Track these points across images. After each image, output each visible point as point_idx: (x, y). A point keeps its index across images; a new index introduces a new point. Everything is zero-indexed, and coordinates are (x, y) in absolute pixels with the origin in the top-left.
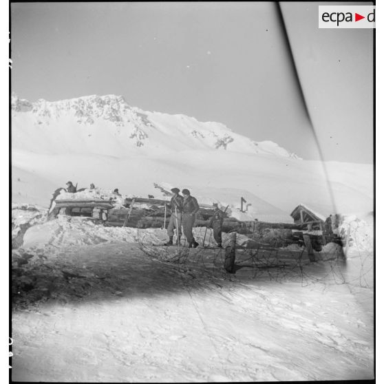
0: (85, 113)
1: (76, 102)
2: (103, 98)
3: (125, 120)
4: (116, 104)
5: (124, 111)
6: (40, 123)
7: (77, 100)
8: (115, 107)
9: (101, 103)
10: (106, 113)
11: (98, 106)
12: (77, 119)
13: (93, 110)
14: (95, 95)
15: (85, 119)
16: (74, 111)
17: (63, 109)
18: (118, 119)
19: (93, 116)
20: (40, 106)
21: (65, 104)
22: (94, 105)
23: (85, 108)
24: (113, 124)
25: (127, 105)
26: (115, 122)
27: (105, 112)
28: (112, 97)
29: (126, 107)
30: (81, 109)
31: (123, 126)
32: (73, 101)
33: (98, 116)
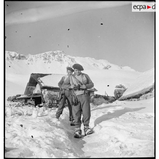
0: (47, 59)
1: (43, 55)
2: (55, 52)
3: (64, 60)
4: (60, 54)
5: (64, 57)
6: (29, 64)
7: (44, 54)
8: (60, 55)
9: (54, 54)
10: (56, 58)
11: (53, 56)
12: (44, 61)
13: (51, 57)
14: (51, 51)
15: (47, 61)
16: (43, 58)
17: (38, 57)
18: (61, 61)
19: (51, 60)
20: (29, 57)
22: (51, 55)
23: (47, 57)
24: (59, 63)
25: (65, 54)
26: (60, 62)
28: (59, 51)
29: (64, 55)
31: (63, 63)
33: (53, 60)
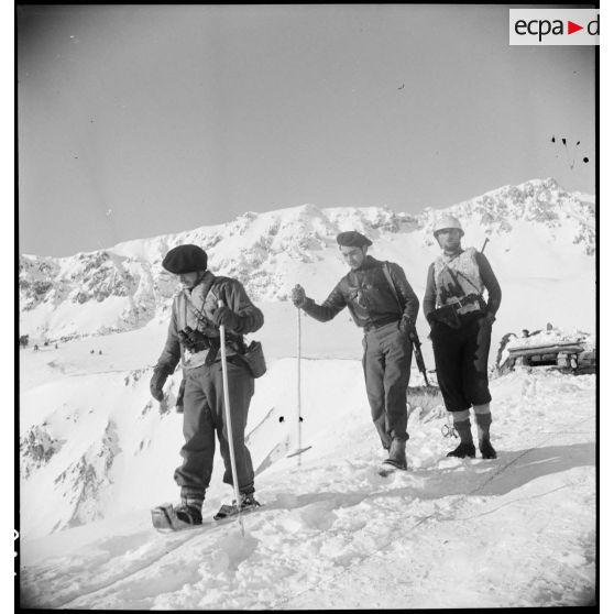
0: (496, 217)
1: (480, 203)
2: (521, 187)
3: (562, 215)
4: (543, 193)
5: (559, 201)
6: (429, 245)
7: (481, 198)
8: (543, 198)
9: (519, 195)
10: (530, 210)
11: (514, 203)
12: (485, 227)
13: (508, 210)
14: (508, 187)
15: (496, 225)
16: (478, 217)
17: (461, 216)
18: (550, 217)
19: (510, 220)
20: (426, 219)
21: (462, 208)
22: (509, 201)
23: (495, 209)
24: (543, 227)
25: (562, 192)
26: (546, 222)
27: (527, 207)
28: (536, 182)
29: (560, 195)
30: (489, 211)
31: (560, 225)
32: (475, 202)
33: (517, 217)
